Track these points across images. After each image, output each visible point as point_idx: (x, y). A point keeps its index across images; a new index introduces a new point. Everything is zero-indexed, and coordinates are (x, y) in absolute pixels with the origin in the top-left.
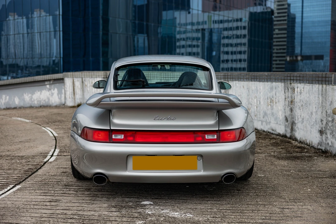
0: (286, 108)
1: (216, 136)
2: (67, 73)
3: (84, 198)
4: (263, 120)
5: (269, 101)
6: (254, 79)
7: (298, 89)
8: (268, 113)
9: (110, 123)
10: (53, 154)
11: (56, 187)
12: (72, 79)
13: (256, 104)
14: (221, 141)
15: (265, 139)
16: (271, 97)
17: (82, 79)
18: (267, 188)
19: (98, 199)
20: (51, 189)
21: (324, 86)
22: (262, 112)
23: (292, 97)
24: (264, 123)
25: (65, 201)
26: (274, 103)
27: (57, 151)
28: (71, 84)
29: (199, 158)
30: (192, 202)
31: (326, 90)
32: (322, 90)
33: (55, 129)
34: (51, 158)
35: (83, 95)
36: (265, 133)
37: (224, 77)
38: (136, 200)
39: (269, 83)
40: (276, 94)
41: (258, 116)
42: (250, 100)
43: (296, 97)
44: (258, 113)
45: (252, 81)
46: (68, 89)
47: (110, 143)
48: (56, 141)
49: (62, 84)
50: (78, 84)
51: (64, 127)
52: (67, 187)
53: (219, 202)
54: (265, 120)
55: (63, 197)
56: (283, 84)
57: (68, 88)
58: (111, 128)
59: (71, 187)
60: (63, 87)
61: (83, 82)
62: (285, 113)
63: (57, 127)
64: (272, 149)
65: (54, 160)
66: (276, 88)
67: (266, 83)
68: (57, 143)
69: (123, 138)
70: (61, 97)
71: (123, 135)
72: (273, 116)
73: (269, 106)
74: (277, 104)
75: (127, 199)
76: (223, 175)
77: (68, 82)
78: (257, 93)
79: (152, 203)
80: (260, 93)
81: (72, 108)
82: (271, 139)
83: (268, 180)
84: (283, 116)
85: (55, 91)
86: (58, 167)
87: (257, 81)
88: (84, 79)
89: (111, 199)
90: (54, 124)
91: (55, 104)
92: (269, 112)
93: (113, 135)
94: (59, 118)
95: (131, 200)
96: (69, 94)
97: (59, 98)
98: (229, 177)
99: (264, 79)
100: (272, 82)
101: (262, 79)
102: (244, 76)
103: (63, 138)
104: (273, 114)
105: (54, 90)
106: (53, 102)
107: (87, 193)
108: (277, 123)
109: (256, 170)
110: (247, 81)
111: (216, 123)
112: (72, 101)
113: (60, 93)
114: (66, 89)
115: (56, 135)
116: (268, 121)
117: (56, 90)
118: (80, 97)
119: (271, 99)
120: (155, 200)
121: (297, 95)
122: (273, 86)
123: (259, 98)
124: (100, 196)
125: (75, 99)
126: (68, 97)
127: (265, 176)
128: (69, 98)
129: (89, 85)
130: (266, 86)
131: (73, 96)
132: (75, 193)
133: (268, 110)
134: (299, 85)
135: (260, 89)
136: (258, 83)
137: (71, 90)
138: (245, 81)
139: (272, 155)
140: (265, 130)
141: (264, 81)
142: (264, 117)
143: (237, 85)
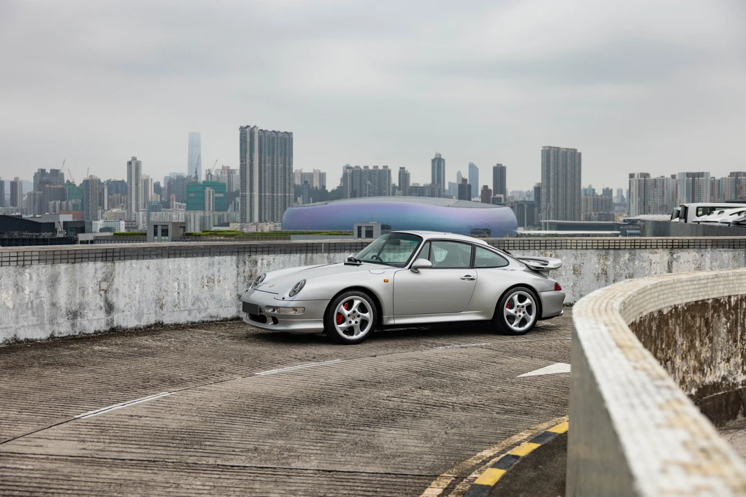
0: (240, 285)
5: (206, 281)
7: (264, 261)
8: (203, 297)
16: (208, 275)
21: (309, 255)
23: (251, 271)
26: (216, 282)
31: (312, 259)
32: (306, 259)
37: (104, 255)
40: (219, 271)
41: (182, 305)
42: (165, 285)
43: (259, 271)
44: (182, 301)
56: (234, 258)
62: (237, 291)
66: (219, 263)
67: (200, 259)
72: (214, 298)
73: (206, 288)
74: (221, 282)
78: (180, 273)
80: (187, 272)
84: (234, 295)
100: (214, 255)
102: (150, 251)
104: (212, 297)
108: (222, 306)
116: (202, 307)
119: (210, 278)
121: (262, 268)
122: (213, 261)
123: (183, 280)
130: (199, 262)
133: (203, 293)
134: (265, 257)
136: (182, 259)
141: (197, 256)
142: (193, 304)
143: (134, 265)
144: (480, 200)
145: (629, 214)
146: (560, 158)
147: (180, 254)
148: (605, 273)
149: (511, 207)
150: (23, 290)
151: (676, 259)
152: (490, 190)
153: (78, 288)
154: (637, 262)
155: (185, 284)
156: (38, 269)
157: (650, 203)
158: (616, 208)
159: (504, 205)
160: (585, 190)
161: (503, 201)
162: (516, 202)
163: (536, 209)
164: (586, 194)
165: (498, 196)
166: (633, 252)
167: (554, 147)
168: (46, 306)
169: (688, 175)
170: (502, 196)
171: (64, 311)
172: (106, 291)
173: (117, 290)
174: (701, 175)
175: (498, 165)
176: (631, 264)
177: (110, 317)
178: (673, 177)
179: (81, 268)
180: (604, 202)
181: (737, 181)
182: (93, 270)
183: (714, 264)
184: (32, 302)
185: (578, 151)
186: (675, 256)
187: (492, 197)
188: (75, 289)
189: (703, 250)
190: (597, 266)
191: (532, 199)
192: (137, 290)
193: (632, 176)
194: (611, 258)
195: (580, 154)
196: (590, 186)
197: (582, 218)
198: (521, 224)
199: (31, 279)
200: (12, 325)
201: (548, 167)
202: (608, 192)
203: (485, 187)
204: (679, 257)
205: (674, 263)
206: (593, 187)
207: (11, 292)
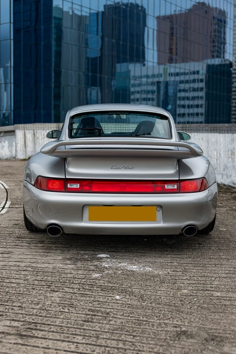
1: (176, 186)
2: (18, 125)
3: (37, 250)
4: (224, 173)
5: (230, 154)
6: (214, 130)
9: (65, 171)
10: (4, 206)
11: (8, 239)
12: (23, 131)
13: (216, 157)
14: (182, 191)
15: (225, 192)
16: (232, 149)
17: (34, 131)
18: (230, 242)
19: (52, 251)
20: (3, 241)
22: (222, 165)
24: (225, 177)
25: (18, 253)
27: (9, 203)
28: (22, 136)
29: (158, 209)
30: (151, 256)
33: (6, 181)
34: (2, 210)
35: (35, 147)
36: (225, 187)
38: (92, 252)
39: (230, 135)
41: (218, 169)
42: (210, 152)
44: (218, 167)
45: (211, 133)
46: (19, 142)
47: (65, 192)
48: (7, 193)
49: (14, 136)
50: (29, 136)
51: (15, 179)
52: (20, 239)
53: (180, 256)
54: (225, 174)
55: (15, 249)
57: (19, 140)
58: (67, 177)
59: (24, 239)
60: (14, 139)
61: (34, 134)
63: (8, 180)
64: (233, 203)
65: (6, 212)
67: (227, 135)
68: (9, 195)
69: (78, 187)
70: (12, 150)
71: (79, 185)
72: (235, 169)
73: (230, 158)
75: (82, 252)
76: (183, 227)
77: (19, 134)
78: (217, 145)
79: (109, 256)
80: (220, 145)
81: (23, 161)
82: (232, 193)
83: (231, 234)
85: (6, 144)
86: (9, 219)
87: (216, 132)
88: (35, 131)
89: (66, 252)
90: (4, 176)
91: (5, 158)
92: (230, 165)
93: (68, 185)
94: (10, 171)
95: (87, 253)
96: (21, 147)
97: (9, 151)
98: (190, 229)
99: (225, 131)
101: (222, 130)
102: (203, 127)
103: (14, 190)
104: (234, 167)
105: (4, 142)
106: (4, 155)
107: (40, 245)
109: (217, 224)
110: (206, 133)
111: (176, 172)
112: (23, 153)
113: (10, 146)
114: (17, 142)
115: (7, 187)
116: (228, 174)
117: (7, 142)
118: (32, 149)
119: (232, 151)
120: (112, 254)
122: (234, 138)
123: (219, 151)
124: (54, 248)
125: (26, 152)
126: (18, 149)
127: (227, 230)
128: (20, 150)
129: (40, 137)
130: (227, 137)
131: (24, 149)
132: (28, 245)
133: (229, 162)
135: (220, 141)
136: (218, 134)
137: (23, 143)
138: (204, 133)
139: (234, 209)
140: (226, 184)
141: (225, 133)
142: (224, 170)
143: (196, 137)
147: (217, 130)
155: (219, 153)
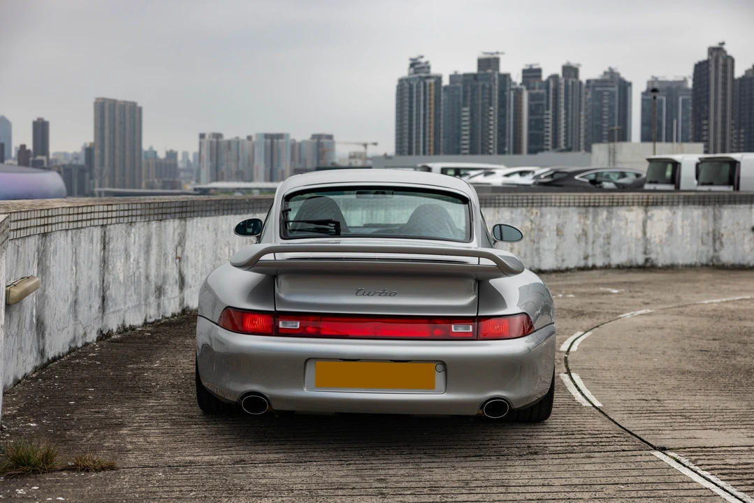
144: (16, 163)
145: (198, 181)
146: (117, 112)
148: (585, 233)
149: (59, 172)
150: (130, 257)
151: (650, 218)
152: (29, 151)
153: (163, 253)
154: (614, 222)
155: (233, 249)
156: (139, 228)
157: (223, 168)
158: (182, 174)
159: (49, 169)
160: (146, 152)
161: (45, 165)
162: (63, 166)
163: (87, 175)
164: (146, 157)
165: (39, 158)
166: (610, 209)
167: (109, 100)
168: (143, 279)
169: (266, 136)
170: (44, 158)
171: (153, 286)
172: (180, 258)
173: (187, 257)
174: (280, 136)
175: (39, 119)
176: (609, 223)
177: (182, 294)
178: (249, 138)
179: (165, 226)
180: (168, 168)
181: (319, 145)
182: (173, 230)
183: (686, 223)
184: (134, 274)
185: (139, 104)
186: (649, 214)
187: (31, 159)
188: (160, 256)
189: (675, 207)
190: (578, 226)
191: (82, 161)
192: (200, 258)
193: (202, 136)
194: (590, 216)
195: (140, 109)
196: (151, 148)
197: (143, 185)
198: (70, 193)
199: (134, 242)
200: (122, 306)
201: (102, 123)
202: (172, 155)
203: (23, 147)
204: (653, 215)
205: (649, 222)
206: (155, 149)
207: (122, 260)
